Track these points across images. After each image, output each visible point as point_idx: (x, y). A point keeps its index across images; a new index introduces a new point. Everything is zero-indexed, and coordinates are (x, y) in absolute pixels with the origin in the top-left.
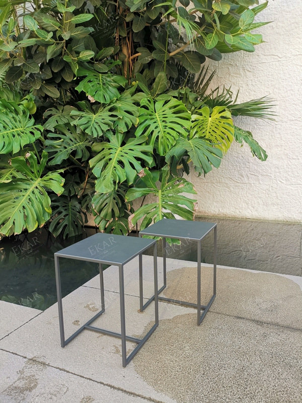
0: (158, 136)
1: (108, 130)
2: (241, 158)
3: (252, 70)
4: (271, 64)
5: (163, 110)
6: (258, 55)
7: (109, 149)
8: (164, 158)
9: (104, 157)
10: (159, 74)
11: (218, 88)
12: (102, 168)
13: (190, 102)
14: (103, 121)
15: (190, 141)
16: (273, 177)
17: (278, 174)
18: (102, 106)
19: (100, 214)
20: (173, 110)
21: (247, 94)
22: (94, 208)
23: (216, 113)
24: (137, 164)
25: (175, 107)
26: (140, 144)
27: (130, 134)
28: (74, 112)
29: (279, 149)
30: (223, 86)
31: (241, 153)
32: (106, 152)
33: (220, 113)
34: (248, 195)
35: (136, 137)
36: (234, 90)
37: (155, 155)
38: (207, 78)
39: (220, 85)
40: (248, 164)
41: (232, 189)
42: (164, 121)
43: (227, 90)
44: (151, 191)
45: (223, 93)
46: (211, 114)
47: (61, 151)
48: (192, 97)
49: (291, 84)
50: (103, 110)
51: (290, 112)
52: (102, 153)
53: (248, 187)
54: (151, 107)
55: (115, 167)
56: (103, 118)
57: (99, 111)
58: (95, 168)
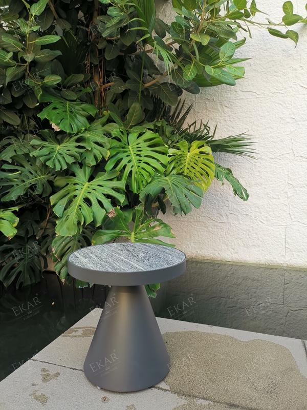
0: (131, 171)
1: (74, 163)
2: (220, 195)
3: (229, 106)
4: (249, 100)
5: (137, 143)
6: (236, 91)
7: (75, 184)
8: (137, 196)
9: (69, 193)
10: (133, 105)
11: (195, 122)
12: (64, 206)
13: (166, 136)
14: (68, 152)
15: (167, 178)
16: (253, 217)
17: (258, 214)
18: (68, 136)
19: (61, 260)
20: (148, 143)
21: (225, 130)
22: (54, 252)
23: (195, 147)
24: (107, 202)
25: (150, 140)
26: (111, 180)
27: (99, 168)
28: (36, 142)
29: (259, 188)
30: (200, 120)
31: (220, 190)
32: (70, 187)
33: (199, 148)
34: (227, 235)
35: (106, 172)
36: (212, 126)
37: (128, 192)
38: (184, 112)
39: (197, 119)
40: (227, 202)
41: (210, 229)
42: (138, 155)
43: (204, 125)
44: (122, 233)
45: (200, 128)
46: (189, 149)
47: (17, 185)
48: (168, 130)
49: (270, 121)
50: (69, 140)
51: (269, 149)
52: (66, 189)
53: (227, 227)
54: (124, 138)
55: (80, 206)
56: (68, 149)
57: (65, 141)
58: (56, 206)
